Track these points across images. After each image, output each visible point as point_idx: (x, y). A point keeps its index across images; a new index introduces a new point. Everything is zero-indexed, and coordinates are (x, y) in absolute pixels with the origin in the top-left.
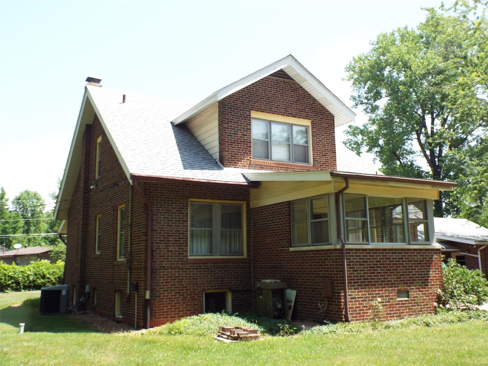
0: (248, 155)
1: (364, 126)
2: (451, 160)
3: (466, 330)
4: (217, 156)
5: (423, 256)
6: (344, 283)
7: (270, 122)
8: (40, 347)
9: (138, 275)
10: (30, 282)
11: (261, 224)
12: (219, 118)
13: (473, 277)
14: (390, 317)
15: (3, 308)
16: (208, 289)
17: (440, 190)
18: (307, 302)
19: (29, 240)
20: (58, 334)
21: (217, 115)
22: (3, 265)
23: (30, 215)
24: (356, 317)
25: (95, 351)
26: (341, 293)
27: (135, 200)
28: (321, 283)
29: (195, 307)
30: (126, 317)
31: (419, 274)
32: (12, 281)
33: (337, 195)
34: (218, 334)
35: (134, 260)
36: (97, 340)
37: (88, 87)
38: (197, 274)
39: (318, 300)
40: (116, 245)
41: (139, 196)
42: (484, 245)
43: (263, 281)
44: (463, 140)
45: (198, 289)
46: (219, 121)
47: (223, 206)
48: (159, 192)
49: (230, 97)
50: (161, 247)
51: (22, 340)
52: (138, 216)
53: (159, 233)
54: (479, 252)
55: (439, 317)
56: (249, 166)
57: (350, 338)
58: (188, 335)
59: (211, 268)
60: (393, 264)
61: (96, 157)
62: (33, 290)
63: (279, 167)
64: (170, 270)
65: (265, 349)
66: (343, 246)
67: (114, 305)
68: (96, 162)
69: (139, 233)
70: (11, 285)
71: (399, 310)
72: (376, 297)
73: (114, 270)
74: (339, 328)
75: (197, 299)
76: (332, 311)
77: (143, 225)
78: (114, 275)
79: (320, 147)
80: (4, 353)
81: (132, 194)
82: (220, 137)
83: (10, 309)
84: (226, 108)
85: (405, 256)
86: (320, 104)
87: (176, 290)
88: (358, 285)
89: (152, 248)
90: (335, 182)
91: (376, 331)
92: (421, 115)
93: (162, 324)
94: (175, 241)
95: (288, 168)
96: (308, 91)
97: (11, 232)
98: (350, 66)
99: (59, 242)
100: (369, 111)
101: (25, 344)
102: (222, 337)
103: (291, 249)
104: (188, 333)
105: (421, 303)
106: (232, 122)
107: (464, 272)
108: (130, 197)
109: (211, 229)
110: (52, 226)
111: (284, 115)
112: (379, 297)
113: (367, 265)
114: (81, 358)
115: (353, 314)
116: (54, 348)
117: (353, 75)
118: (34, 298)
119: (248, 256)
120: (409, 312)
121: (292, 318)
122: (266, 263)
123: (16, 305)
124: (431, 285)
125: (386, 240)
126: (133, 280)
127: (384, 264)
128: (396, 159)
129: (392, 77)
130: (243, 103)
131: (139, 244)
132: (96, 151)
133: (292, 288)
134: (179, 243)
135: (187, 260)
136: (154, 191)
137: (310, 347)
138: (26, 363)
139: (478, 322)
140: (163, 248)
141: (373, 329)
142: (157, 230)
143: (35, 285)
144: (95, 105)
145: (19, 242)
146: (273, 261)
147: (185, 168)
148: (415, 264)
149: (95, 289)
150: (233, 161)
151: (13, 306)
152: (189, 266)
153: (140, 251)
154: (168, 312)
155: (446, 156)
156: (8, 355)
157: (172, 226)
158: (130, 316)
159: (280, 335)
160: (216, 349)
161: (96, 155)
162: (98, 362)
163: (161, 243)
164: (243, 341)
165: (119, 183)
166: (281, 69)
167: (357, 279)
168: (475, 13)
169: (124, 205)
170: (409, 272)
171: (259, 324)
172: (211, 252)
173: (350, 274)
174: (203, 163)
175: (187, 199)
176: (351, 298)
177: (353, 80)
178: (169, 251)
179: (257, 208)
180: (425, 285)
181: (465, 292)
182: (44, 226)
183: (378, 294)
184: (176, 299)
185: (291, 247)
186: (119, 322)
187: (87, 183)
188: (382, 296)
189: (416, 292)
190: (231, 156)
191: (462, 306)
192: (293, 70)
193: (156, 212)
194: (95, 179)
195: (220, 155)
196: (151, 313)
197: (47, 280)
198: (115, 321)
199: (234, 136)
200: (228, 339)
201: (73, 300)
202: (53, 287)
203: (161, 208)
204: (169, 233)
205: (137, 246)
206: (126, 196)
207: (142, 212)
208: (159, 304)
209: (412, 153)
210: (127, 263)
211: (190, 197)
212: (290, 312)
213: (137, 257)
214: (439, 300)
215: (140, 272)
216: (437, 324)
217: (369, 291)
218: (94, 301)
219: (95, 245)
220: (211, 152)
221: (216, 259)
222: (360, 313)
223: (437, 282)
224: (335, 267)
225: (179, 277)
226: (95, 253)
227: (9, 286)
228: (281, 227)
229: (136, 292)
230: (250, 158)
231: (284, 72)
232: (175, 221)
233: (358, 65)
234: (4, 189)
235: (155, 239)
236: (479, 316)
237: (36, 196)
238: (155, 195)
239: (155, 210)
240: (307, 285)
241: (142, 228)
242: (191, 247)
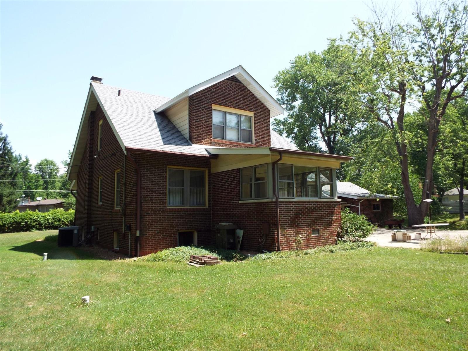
0: (210, 136)
1: (285, 119)
2: (341, 143)
3: (357, 255)
4: (187, 136)
5: (329, 206)
6: (277, 225)
7: (225, 113)
8: (60, 270)
9: (131, 220)
10: (49, 224)
11: (219, 185)
12: (189, 109)
13: (360, 220)
14: (307, 247)
15: (30, 242)
16: (181, 230)
17: (341, 162)
18: (251, 238)
19: (48, 195)
20: (73, 261)
21: (188, 106)
22: (29, 212)
23: (48, 177)
24: (285, 247)
25: (102, 273)
26: (275, 232)
27: (128, 166)
28: (261, 225)
29: (171, 242)
30: (122, 249)
31: (326, 219)
32: (36, 223)
33: (274, 164)
34: (190, 260)
35: (127, 209)
36: (102, 265)
37: (93, 83)
38: (173, 219)
39: (259, 237)
40: (114, 198)
41: (131, 163)
42: (363, 199)
43: (220, 224)
44: (349, 131)
45: (174, 230)
46: (189, 110)
47: (192, 172)
48: (145, 161)
49: (197, 94)
50: (147, 200)
51: (46, 266)
52: (131, 177)
53: (145, 190)
54: (359, 204)
55: (339, 246)
56: (210, 144)
57: (282, 262)
58: (168, 262)
59: (183, 215)
60: (310, 212)
61: (98, 135)
62: (51, 230)
63: (231, 145)
64: (153, 216)
65: (225, 270)
66: (277, 199)
67: (113, 241)
68: (98, 139)
69: (131, 190)
70: (36, 226)
71: (313, 242)
72: (298, 234)
73: (112, 216)
74: (273, 255)
75: (173, 236)
76: (269, 244)
77: (134, 184)
78: (113, 219)
79: (259, 131)
80: (33, 275)
81: (125, 162)
82: (189, 122)
83: (35, 243)
84: (195, 102)
85: (318, 206)
86: (260, 101)
87: (158, 230)
88: (286, 226)
89: (141, 201)
90: (272, 155)
91: (299, 257)
92: (323, 113)
93: (149, 254)
94: (157, 196)
95: (238, 146)
96: (252, 91)
97: (34, 189)
98: (276, 78)
99: (70, 196)
100: (289, 109)
101: (49, 268)
102: (193, 263)
103: (240, 202)
104: (168, 260)
105: (327, 237)
106: (198, 112)
107: (355, 217)
108: (124, 164)
109: (183, 187)
110: (64, 185)
111: (235, 108)
112: (300, 234)
113: (292, 212)
114: (92, 278)
115: (283, 246)
116: (71, 271)
117: (278, 84)
118: (53, 235)
119: (209, 207)
120: (319, 244)
121: (240, 249)
122: (222, 212)
123: (39, 240)
124: (333, 226)
125: (304, 196)
126: (127, 223)
127: (304, 212)
128: (305, 143)
129: (304, 86)
130: (206, 98)
131: (131, 197)
132: (98, 131)
133: (240, 229)
134: (160, 197)
135: (166, 209)
136: (142, 160)
137: (256, 268)
138: (51, 282)
139: (364, 249)
140: (149, 201)
141: (296, 255)
142: (144, 188)
143: (53, 226)
144: (98, 96)
145: (41, 195)
146: (227, 210)
147: (165, 144)
148: (324, 212)
149: (98, 229)
150: (199, 139)
151: (37, 240)
152: (168, 214)
153: (132, 203)
154: (152, 245)
155: (338, 141)
156: (36, 276)
157: (155, 185)
158: (125, 248)
159: (233, 261)
160: (190, 271)
161: (98, 133)
162: (105, 281)
163: (147, 197)
164: (208, 265)
165: (116, 154)
166: (234, 76)
167: (286, 222)
168: (362, 44)
169: (120, 170)
170: (320, 217)
171: (218, 254)
172: (183, 204)
173: (281, 219)
174: (177, 141)
175: (166, 166)
176: (282, 235)
177: (278, 88)
178: (153, 203)
179: (216, 173)
180: (330, 226)
181: (355, 230)
182: (58, 184)
183: (299, 232)
184: (158, 237)
185: (240, 200)
186: (116, 252)
187: (92, 153)
188: (302, 234)
189: (324, 230)
190: (198, 136)
191: (353, 239)
192: (242, 77)
193: (144, 175)
194: (97, 151)
195: (189, 135)
196: (140, 246)
197: (62, 223)
198: (113, 252)
199: (200, 122)
200: (197, 264)
201: (82, 237)
202: (67, 227)
203: (147, 172)
204: (153, 190)
205: (130, 199)
206: (121, 163)
207: (133, 175)
208: (146, 240)
209: (316, 138)
210: (122, 211)
211: (168, 165)
212: (239, 245)
213: (130, 207)
214: (339, 236)
215: (132, 218)
216: (337, 251)
217: (293, 230)
218: (97, 237)
219: (98, 198)
220: (183, 133)
221: (186, 209)
222: (287, 245)
223: (337, 224)
224: (271, 214)
225: (160, 221)
226: (98, 203)
227: (34, 226)
228: (233, 186)
229: (129, 232)
230: (211, 138)
231: (235, 77)
232: (157, 181)
233: (282, 77)
234: (28, 157)
235: (143, 194)
236: (364, 245)
237: (52, 163)
238: (143, 163)
239: (142, 173)
240: (251, 227)
241: (134, 186)
242: (169, 201)
